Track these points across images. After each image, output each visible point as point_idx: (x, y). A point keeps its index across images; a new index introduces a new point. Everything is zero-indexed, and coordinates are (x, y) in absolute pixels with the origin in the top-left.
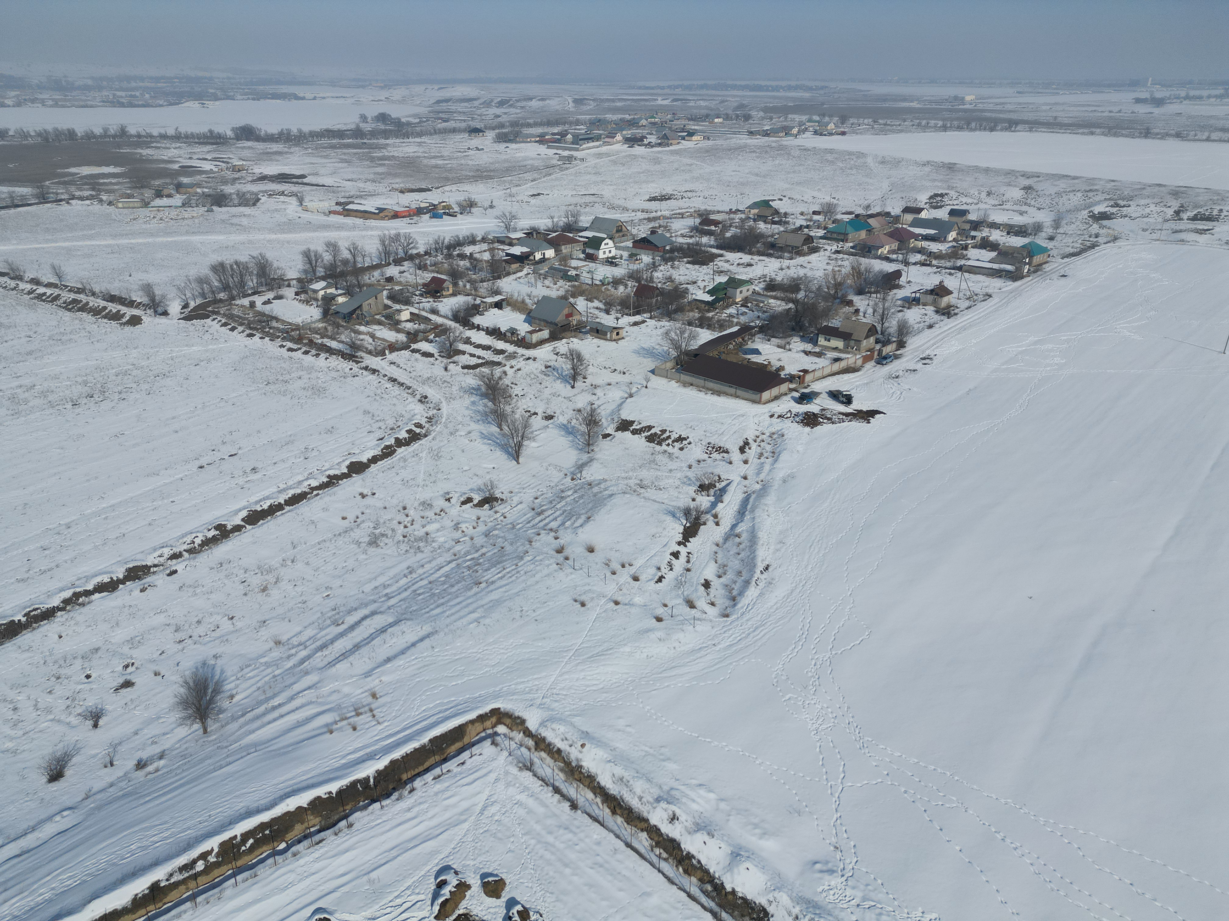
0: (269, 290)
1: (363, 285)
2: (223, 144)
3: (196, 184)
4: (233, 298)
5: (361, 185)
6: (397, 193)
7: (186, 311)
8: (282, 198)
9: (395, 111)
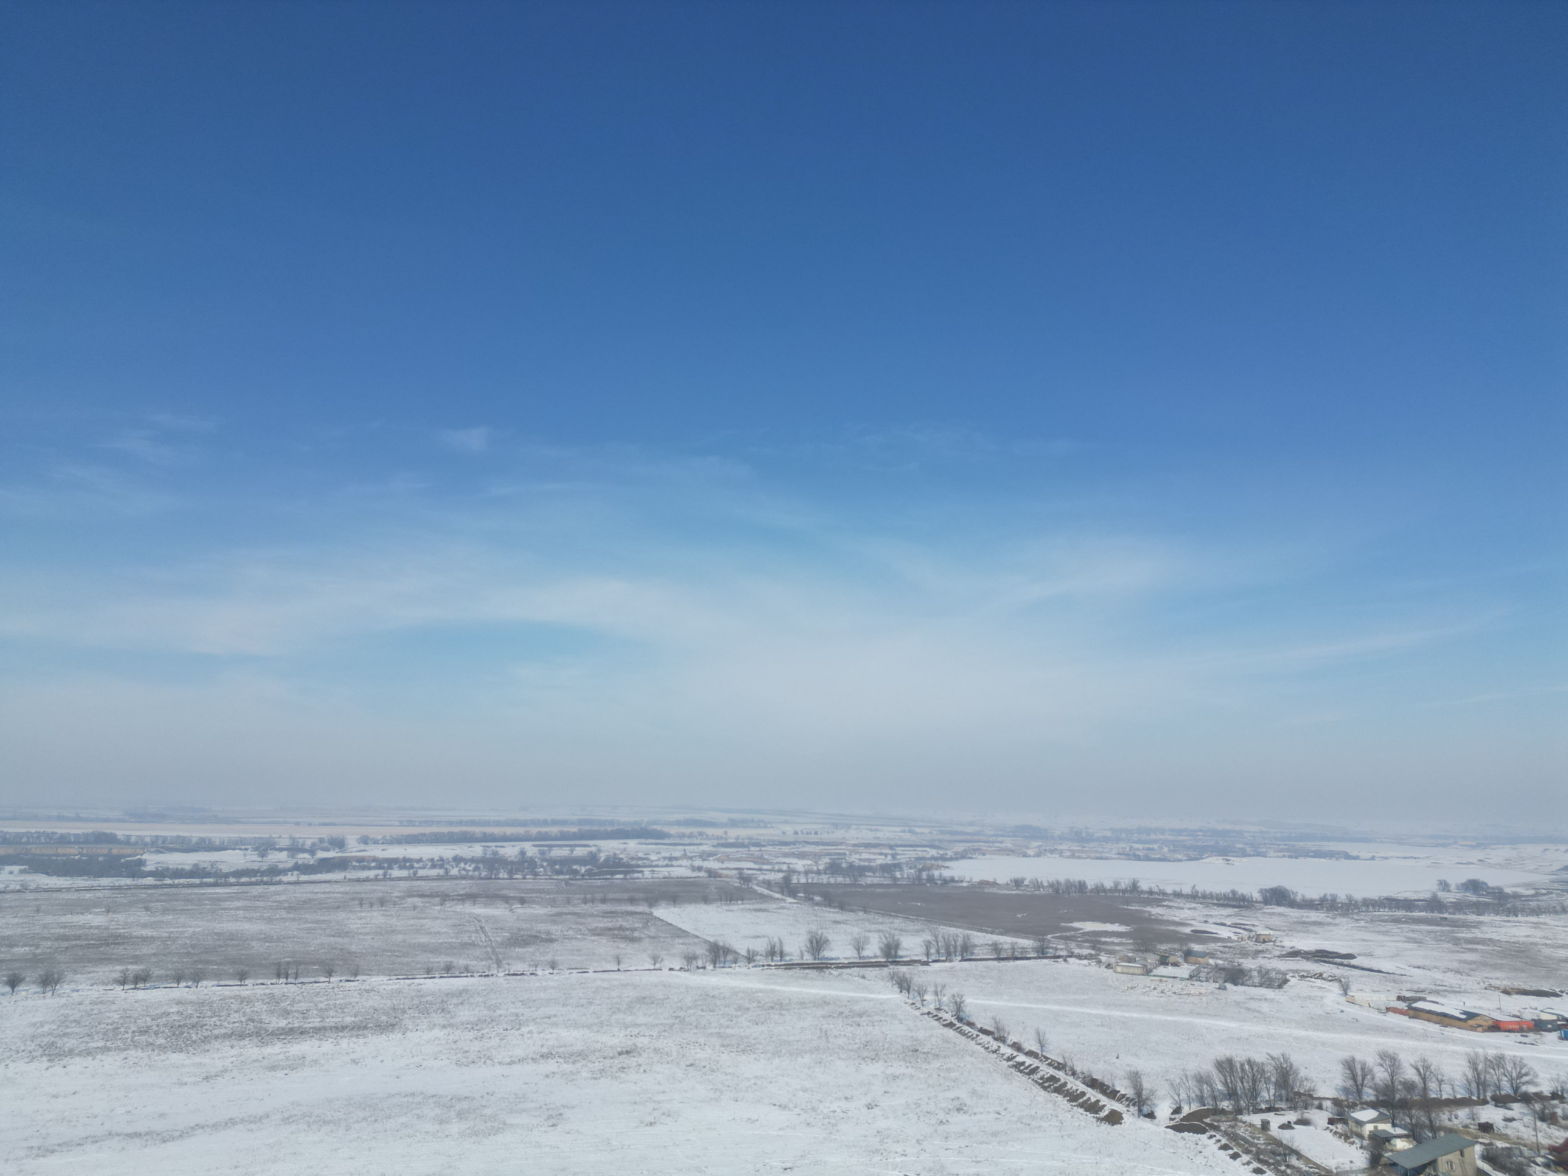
0: (1290, 1109)
1: (1440, 1128)
2: (1247, 907)
3: (1208, 954)
4: (1239, 1111)
5: (1438, 975)
6: (1498, 993)
7: (1178, 1117)
8: (1319, 982)
9: (1493, 879)
